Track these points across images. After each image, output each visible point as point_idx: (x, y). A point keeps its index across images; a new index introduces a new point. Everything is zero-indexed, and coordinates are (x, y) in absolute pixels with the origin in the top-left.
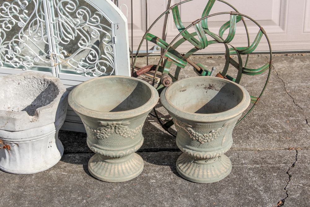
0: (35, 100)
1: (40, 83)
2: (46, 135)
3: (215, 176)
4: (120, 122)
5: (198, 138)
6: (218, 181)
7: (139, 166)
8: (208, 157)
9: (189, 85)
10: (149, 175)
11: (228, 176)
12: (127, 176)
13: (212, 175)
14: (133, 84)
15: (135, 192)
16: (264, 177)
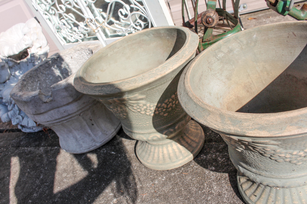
12: (174, 162)
14: (172, 34)
15: (181, 190)
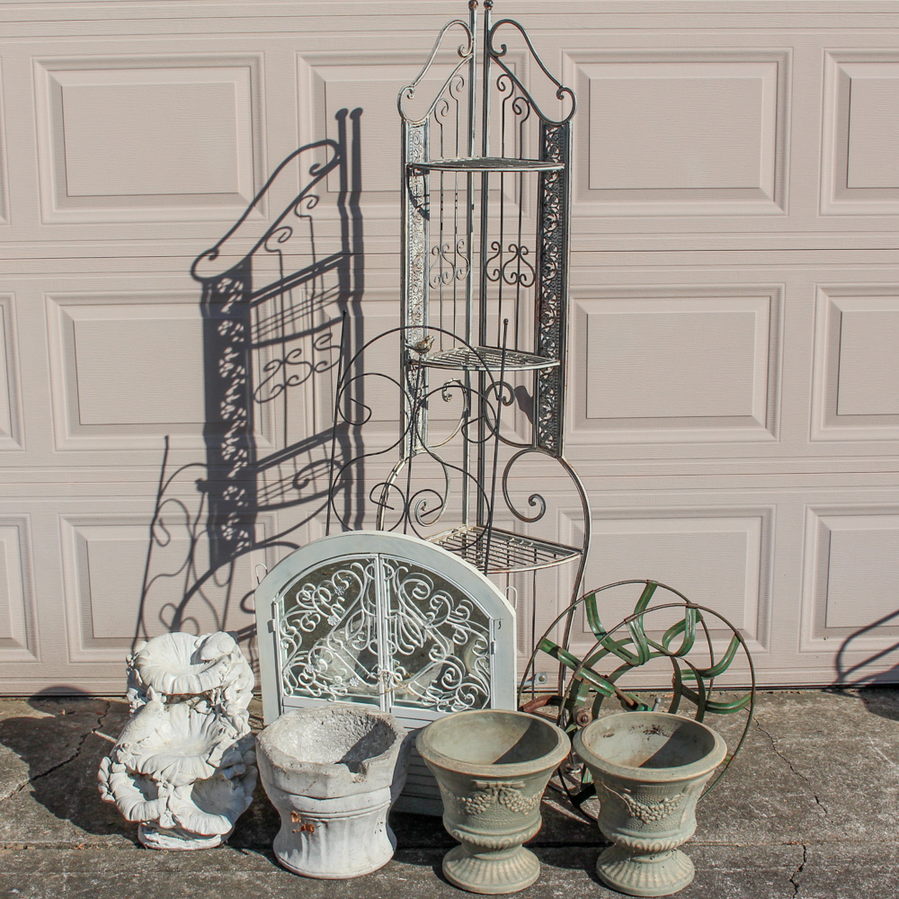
0: (348, 753)
1: (359, 723)
2: (376, 807)
3: (666, 884)
4: (509, 783)
5: (640, 813)
6: (673, 892)
7: (533, 868)
8: (657, 847)
9: (619, 727)
10: (550, 882)
11: (689, 886)
12: (513, 883)
13: (662, 881)
14: (522, 723)
16: (751, 888)
